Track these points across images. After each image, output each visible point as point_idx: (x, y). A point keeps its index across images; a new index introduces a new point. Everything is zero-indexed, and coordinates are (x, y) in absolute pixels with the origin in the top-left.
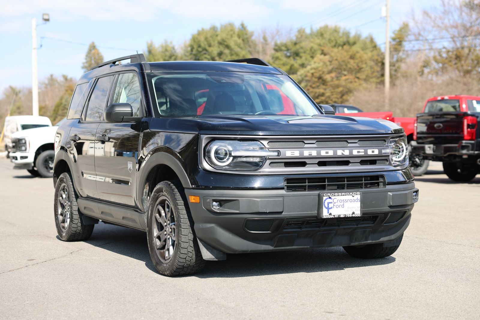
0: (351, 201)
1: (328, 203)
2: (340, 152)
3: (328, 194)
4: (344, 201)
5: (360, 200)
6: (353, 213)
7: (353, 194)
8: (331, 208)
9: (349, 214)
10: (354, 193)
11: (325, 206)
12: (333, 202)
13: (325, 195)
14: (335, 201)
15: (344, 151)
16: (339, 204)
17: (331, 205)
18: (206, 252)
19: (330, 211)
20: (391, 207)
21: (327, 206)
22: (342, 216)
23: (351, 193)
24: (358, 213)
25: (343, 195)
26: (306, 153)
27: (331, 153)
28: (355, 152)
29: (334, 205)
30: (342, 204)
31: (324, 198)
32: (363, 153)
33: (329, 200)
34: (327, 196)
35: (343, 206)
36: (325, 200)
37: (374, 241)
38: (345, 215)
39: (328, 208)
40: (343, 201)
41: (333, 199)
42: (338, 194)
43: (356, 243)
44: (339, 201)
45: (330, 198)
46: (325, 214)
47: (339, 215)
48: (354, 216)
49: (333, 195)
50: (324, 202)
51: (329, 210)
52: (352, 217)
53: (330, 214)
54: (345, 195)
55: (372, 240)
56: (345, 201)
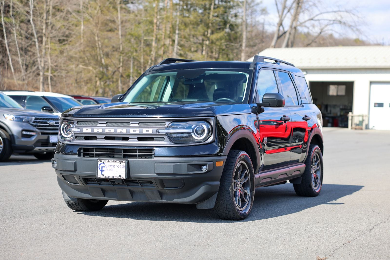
0: (119, 167)
1: (102, 167)
2: (119, 130)
3: (101, 160)
4: (114, 166)
5: (125, 166)
6: (120, 176)
7: (120, 162)
8: (104, 171)
9: (116, 176)
11: (99, 169)
12: (105, 167)
14: (107, 166)
15: (123, 130)
16: (110, 168)
17: (104, 169)
18: (66, 195)
19: (103, 173)
20: (157, 174)
21: (101, 169)
22: (111, 177)
23: (118, 161)
24: (124, 176)
26: (95, 130)
27: (112, 131)
28: (131, 131)
29: (107, 168)
30: (112, 168)
31: (99, 163)
32: (138, 132)
33: (103, 165)
34: (100, 162)
35: (112, 170)
36: (100, 165)
38: (113, 177)
39: (102, 171)
40: (113, 167)
41: (105, 164)
44: (110, 166)
45: (103, 163)
46: (99, 175)
47: (109, 177)
48: (120, 178)
49: (105, 161)
50: (99, 166)
51: (103, 172)
52: (118, 178)
53: (103, 175)
54: (114, 162)
56: (114, 167)
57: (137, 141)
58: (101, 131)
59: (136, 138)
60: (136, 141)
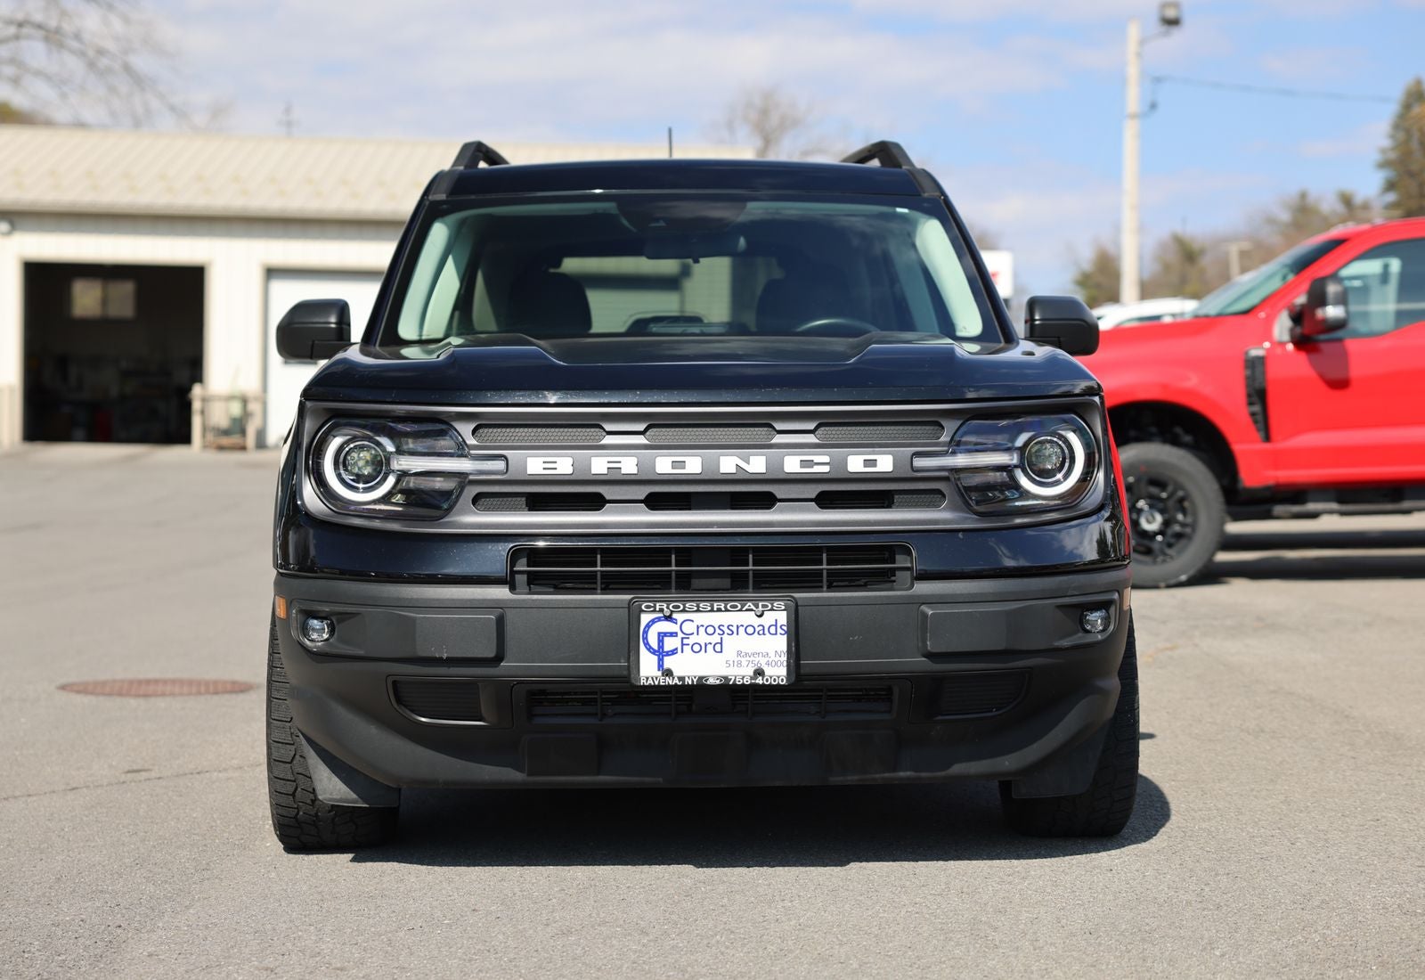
0: (751, 631)
1: (662, 636)
2: (728, 464)
3: (658, 604)
4: (725, 629)
5: (785, 628)
6: (759, 672)
7: (757, 607)
8: (674, 652)
9: (741, 673)
10: (760, 604)
11: (647, 644)
12: (680, 633)
13: (648, 607)
14: (688, 628)
15: (748, 462)
16: (702, 638)
17: (669, 644)
18: (330, 780)
19: (669, 662)
20: (931, 656)
21: (654, 643)
22: (711, 681)
23: (749, 604)
24: (777, 672)
25: (719, 610)
26: (599, 465)
27: (694, 465)
28: (792, 465)
29: (685, 641)
30: (716, 638)
31: (645, 618)
32: (826, 469)
33: (665, 626)
34: (654, 611)
35: (718, 648)
36: (648, 626)
37: (924, 775)
38: (726, 678)
39: (661, 653)
40: (718, 631)
41: (679, 623)
42: (698, 606)
43: (849, 778)
44: (702, 630)
45: (669, 618)
46: (648, 669)
47: (701, 678)
48: (759, 681)
49: (679, 607)
50: (646, 632)
51: (665, 658)
52: (751, 685)
53: (668, 673)
54: (727, 610)
55: (916, 772)
56: (727, 631)
57: (815, 512)
58: (629, 466)
59: (813, 496)
60: (809, 510)
